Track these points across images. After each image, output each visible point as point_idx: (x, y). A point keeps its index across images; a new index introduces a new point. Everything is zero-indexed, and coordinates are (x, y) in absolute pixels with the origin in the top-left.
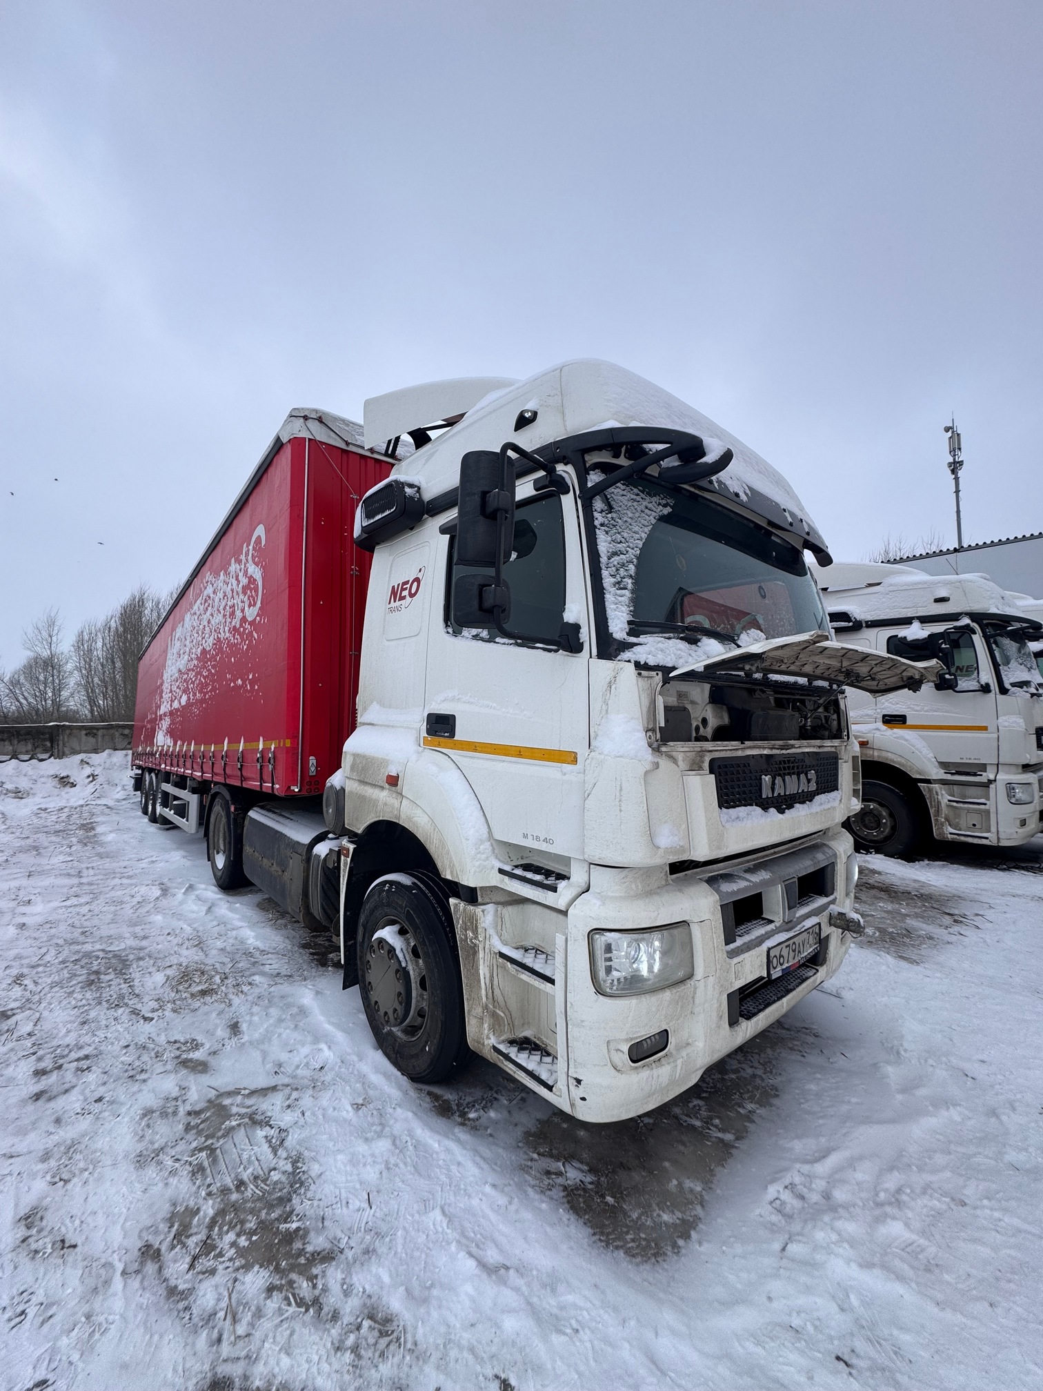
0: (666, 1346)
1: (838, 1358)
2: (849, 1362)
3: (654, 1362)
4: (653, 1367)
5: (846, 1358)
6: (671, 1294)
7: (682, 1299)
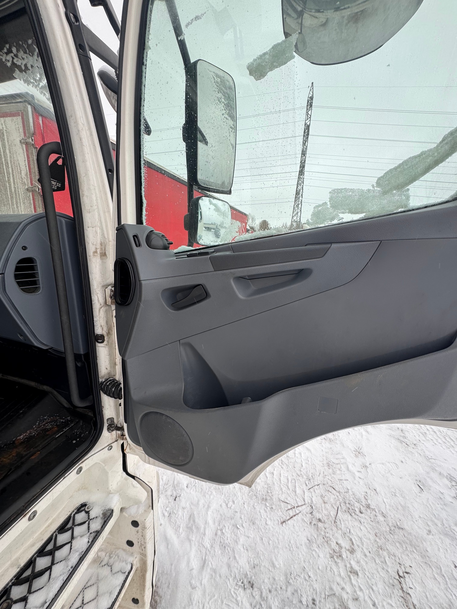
0: (195, 564)
1: (175, 500)
2: (175, 497)
3: (203, 566)
4: (205, 566)
5: (174, 498)
6: (171, 571)
7: (172, 565)
